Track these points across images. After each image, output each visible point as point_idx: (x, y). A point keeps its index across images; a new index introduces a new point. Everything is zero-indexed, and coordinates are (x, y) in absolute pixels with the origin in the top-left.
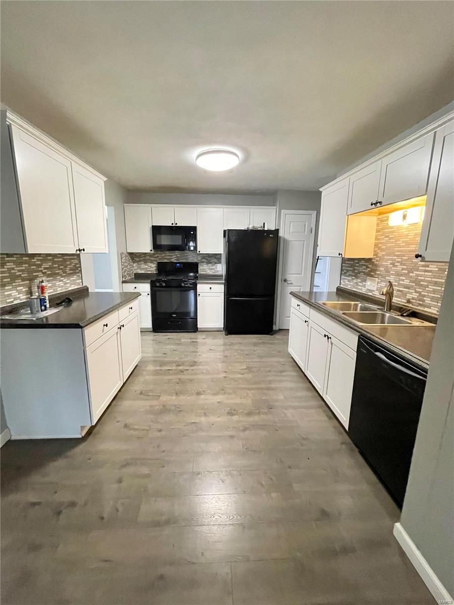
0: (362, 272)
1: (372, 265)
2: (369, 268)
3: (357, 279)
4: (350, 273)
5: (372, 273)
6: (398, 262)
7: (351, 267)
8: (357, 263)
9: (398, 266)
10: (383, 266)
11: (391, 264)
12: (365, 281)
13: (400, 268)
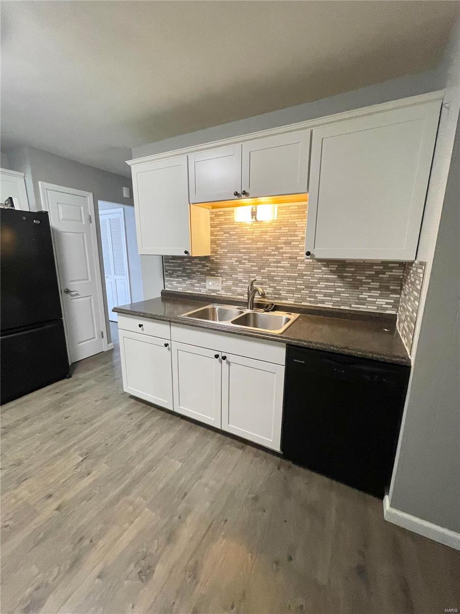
0: (198, 271)
1: (211, 263)
2: (207, 266)
3: (192, 279)
4: (179, 273)
5: (212, 272)
6: (245, 259)
7: (179, 266)
8: (188, 262)
9: (246, 264)
10: (226, 264)
11: (236, 261)
12: (205, 281)
13: (248, 265)
